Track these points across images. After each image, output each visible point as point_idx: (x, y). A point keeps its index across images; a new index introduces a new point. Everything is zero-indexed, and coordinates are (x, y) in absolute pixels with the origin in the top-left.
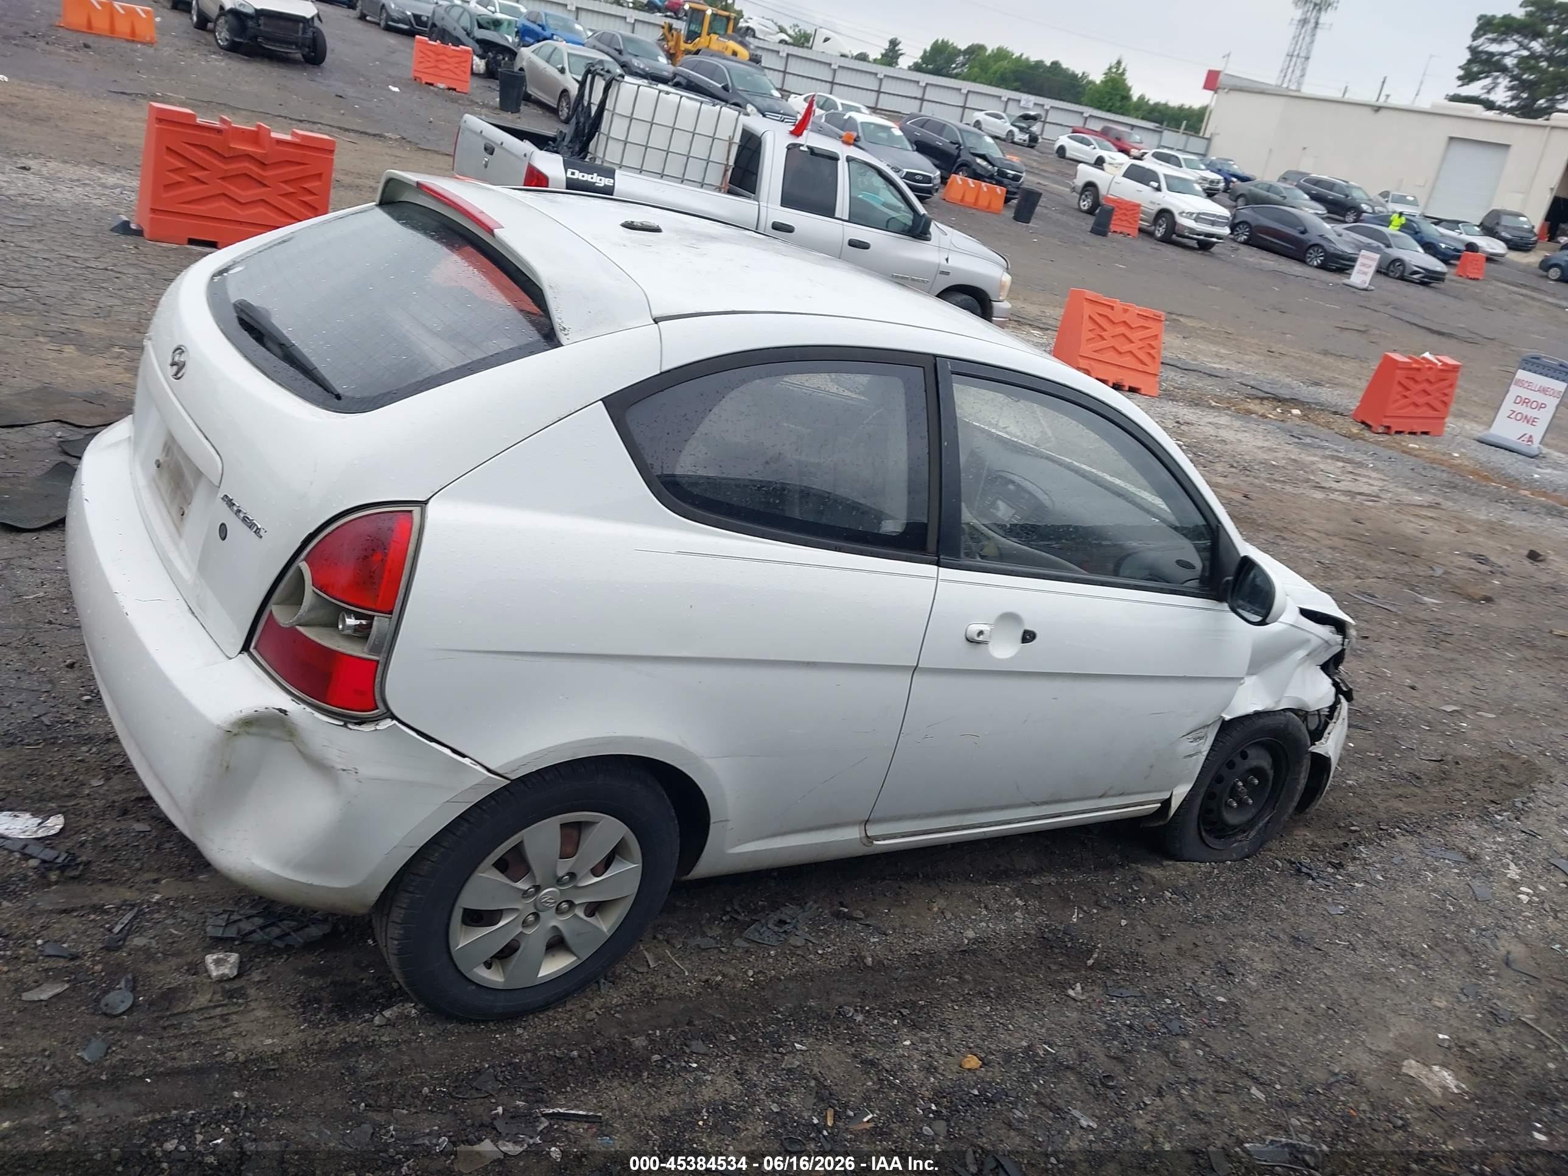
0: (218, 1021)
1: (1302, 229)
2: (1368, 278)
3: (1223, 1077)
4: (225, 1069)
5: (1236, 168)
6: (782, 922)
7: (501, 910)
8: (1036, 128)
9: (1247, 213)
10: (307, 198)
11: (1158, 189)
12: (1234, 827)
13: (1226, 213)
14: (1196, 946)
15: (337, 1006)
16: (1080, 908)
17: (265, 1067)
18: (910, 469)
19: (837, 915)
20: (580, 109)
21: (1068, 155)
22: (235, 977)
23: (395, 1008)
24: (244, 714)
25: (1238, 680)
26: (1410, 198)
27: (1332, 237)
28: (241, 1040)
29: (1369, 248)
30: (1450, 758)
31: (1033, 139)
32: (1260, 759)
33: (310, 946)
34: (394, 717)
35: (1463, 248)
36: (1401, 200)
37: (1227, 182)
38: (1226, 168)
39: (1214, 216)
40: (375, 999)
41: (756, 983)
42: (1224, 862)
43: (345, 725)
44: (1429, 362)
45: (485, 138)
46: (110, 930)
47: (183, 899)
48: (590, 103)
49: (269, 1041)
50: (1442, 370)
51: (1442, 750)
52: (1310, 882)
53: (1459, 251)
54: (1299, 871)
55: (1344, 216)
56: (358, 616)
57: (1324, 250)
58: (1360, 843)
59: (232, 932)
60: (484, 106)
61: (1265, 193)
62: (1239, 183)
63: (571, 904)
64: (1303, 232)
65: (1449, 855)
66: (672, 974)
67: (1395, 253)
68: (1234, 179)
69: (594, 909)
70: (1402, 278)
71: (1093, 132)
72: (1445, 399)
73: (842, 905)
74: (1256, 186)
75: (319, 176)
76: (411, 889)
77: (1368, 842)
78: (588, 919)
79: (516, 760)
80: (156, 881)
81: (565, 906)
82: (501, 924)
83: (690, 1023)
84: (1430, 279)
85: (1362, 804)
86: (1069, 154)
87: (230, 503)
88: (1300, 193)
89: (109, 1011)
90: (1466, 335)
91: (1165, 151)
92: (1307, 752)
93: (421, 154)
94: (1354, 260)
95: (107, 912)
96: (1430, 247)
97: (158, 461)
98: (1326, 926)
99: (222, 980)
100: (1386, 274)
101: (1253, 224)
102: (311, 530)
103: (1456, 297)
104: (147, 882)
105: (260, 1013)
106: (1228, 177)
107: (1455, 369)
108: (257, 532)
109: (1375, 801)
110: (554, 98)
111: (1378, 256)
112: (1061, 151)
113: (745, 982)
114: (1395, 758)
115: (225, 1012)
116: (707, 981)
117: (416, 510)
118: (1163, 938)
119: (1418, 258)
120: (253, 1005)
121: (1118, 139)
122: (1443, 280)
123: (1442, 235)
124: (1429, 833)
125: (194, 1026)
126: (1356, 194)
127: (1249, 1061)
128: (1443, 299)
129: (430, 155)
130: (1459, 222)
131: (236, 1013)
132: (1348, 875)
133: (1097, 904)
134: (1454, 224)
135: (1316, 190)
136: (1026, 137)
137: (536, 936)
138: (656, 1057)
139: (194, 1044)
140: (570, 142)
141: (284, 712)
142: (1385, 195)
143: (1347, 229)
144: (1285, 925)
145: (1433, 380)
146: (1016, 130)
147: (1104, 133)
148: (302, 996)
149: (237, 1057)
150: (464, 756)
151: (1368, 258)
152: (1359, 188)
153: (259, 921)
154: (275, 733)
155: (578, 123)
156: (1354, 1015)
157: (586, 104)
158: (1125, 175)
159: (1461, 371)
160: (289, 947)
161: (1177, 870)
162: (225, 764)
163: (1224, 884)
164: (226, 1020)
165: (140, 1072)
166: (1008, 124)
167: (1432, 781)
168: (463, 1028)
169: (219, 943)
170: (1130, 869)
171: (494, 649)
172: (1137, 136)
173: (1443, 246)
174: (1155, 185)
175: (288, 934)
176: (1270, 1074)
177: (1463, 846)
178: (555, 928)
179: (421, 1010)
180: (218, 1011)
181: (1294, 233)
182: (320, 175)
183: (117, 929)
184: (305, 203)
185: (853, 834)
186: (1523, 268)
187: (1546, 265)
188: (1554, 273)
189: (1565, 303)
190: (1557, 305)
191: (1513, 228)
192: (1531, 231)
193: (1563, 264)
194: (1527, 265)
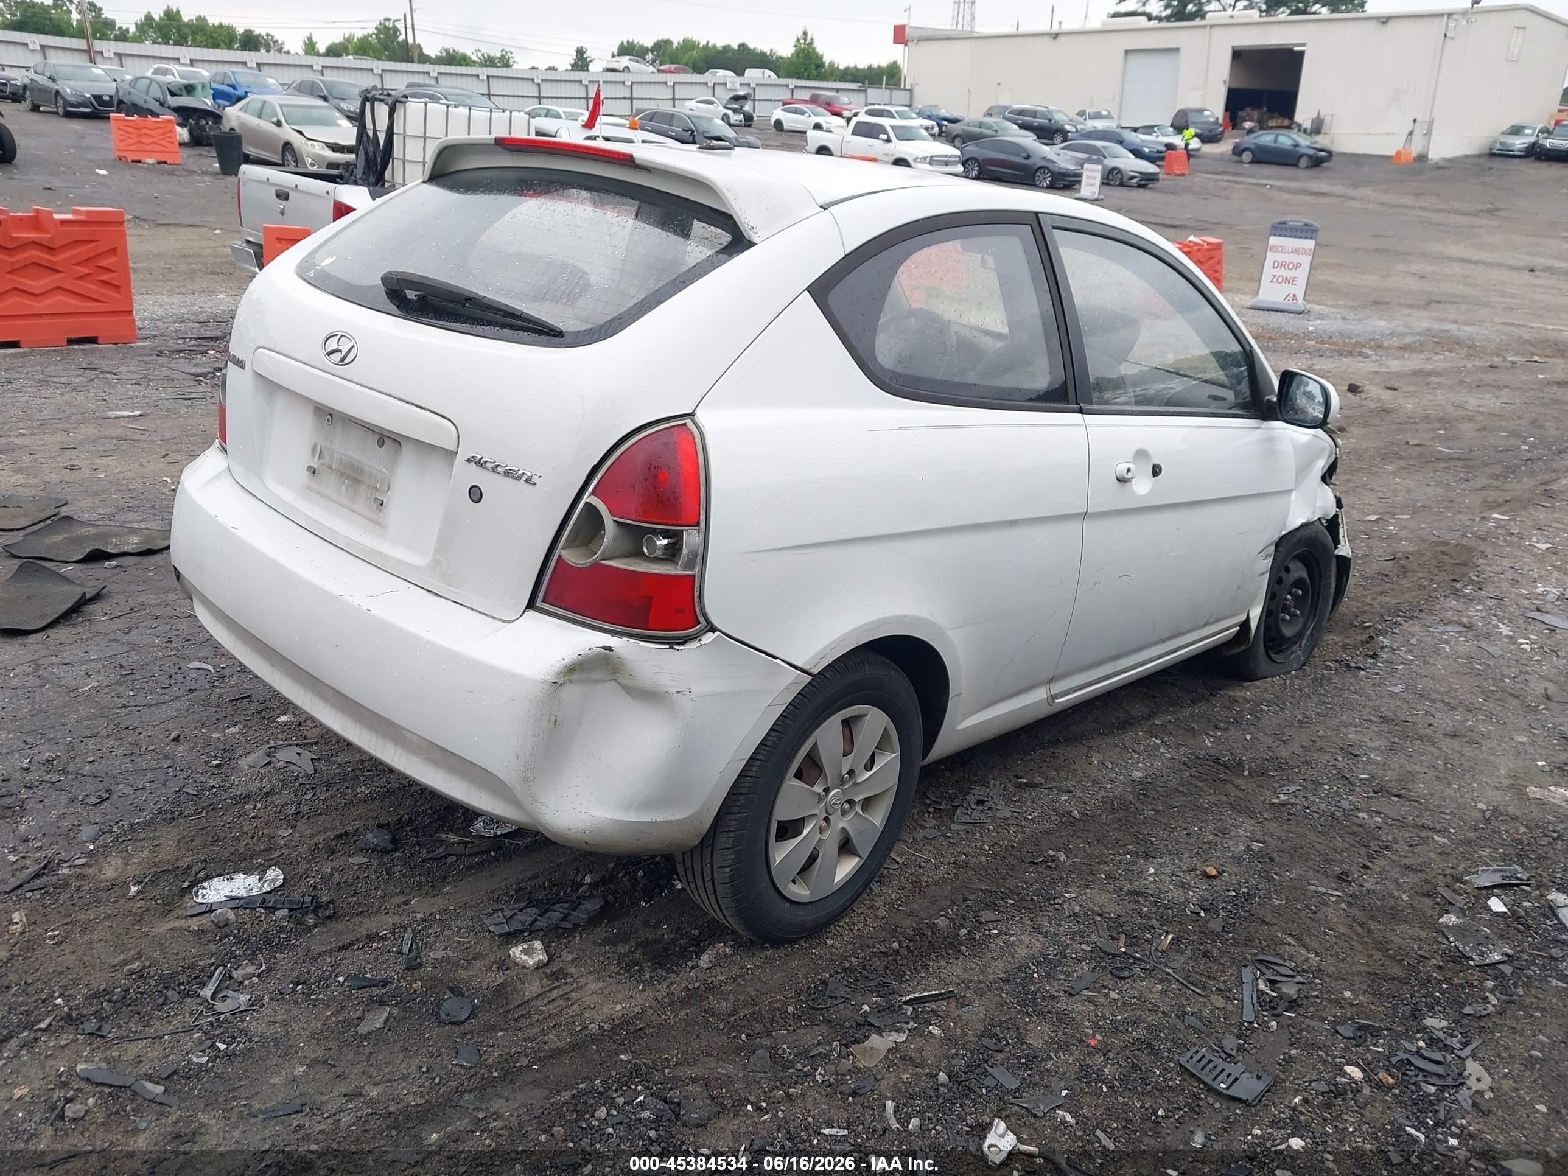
0: (561, 1002)
1: (1025, 155)
2: (1096, 189)
3: (1407, 835)
4: (595, 1039)
5: (944, 113)
6: (980, 802)
7: (804, 818)
8: (748, 107)
9: (972, 149)
10: (106, 277)
11: (889, 141)
12: (1290, 639)
13: (957, 152)
14: (1314, 742)
15: (656, 963)
16: (1207, 734)
17: (632, 1029)
18: (1044, 323)
19: (1020, 786)
20: (365, 139)
21: (785, 127)
22: (549, 961)
23: (708, 951)
24: (567, 661)
25: (1291, 491)
26: (1105, 113)
27: (1053, 157)
28: (593, 1012)
29: (1089, 161)
30: (1399, 555)
31: (749, 118)
32: (1299, 571)
33: (594, 921)
34: (713, 629)
35: (1164, 149)
36: (1097, 116)
37: (940, 126)
38: (934, 113)
39: (946, 156)
40: (685, 950)
41: (996, 855)
42: (1289, 673)
43: (671, 648)
44: (1196, 244)
45: (273, 184)
46: (400, 953)
47: (446, 911)
48: (375, 131)
49: (619, 1007)
50: (1208, 250)
51: (1389, 550)
52: (1363, 673)
53: (1161, 152)
54: (1348, 666)
55: (1052, 139)
56: (665, 534)
57: (1050, 171)
58: (1378, 635)
59: (516, 925)
60: (204, 173)
61: (977, 130)
62: (950, 125)
63: (850, 802)
64: (1028, 158)
65: (1449, 628)
66: (923, 864)
67: (1111, 163)
68: (945, 123)
69: (867, 803)
70: (1121, 185)
71: (805, 102)
72: (1216, 275)
73: (1017, 777)
74: (968, 125)
75: (114, 251)
76: (736, 810)
77: (1384, 633)
78: (866, 816)
79: (816, 654)
80: (405, 903)
81: (847, 806)
82: (805, 832)
83: (965, 899)
84: (1146, 181)
85: (1359, 604)
86: (787, 126)
87: (481, 464)
88: (1008, 124)
89: (453, 1020)
90: (1195, 224)
91: (876, 107)
92: (1334, 555)
93: (163, 229)
94: (1080, 175)
95: (383, 938)
96: (1137, 153)
97: (309, 468)
98: (1399, 703)
99: (540, 966)
100: (1108, 184)
101: (980, 159)
102: (595, 463)
103: (1173, 193)
104: (399, 905)
105: (592, 986)
106: (940, 120)
107: (1218, 246)
108: (529, 481)
109: (1368, 601)
110: (276, 153)
111: (1100, 167)
112: (778, 124)
113: (986, 856)
114: (1359, 565)
115: (562, 993)
116: (955, 863)
117: (689, 422)
118: (1285, 742)
119: (1130, 164)
120: (583, 981)
121: (829, 104)
122: (1157, 180)
123: (1143, 141)
124: (1423, 615)
125: (542, 1012)
126: (1059, 117)
127: (1418, 816)
128: (1162, 198)
129: (173, 229)
130: (1153, 127)
131: (572, 991)
132: (1386, 661)
133: (1216, 727)
134: (1149, 129)
135: (1022, 119)
136: (741, 117)
137: (831, 839)
138: (963, 932)
139: (554, 1027)
140: (364, 173)
141: (610, 649)
142: (1082, 114)
143: (1063, 148)
144: (1368, 710)
145: (1202, 260)
146: (730, 112)
147: (814, 100)
148: (619, 963)
149: (601, 1028)
150: (775, 658)
151: (1092, 170)
152: (1059, 111)
153: (532, 911)
154: (596, 675)
155: (367, 154)
156: (1466, 764)
157: (371, 133)
158: (853, 134)
159: (1225, 248)
160: (576, 926)
161: (1258, 688)
162: (553, 719)
163: (1301, 690)
164: (568, 999)
165: (525, 1061)
166: (721, 108)
167: (1398, 576)
168: (782, 952)
169: (511, 937)
170: (1221, 696)
171: (786, 545)
172: (844, 99)
173: (1147, 150)
174: (885, 137)
175: (569, 914)
176: (1439, 822)
177: (1455, 618)
178: (843, 829)
179: (732, 946)
180: (555, 994)
181: (1020, 160)
182: (115, 249)
183: (406, 950)
184: (103, 282)
185: (1040, 695)
186: (1220, 158)
187: (1238, 151)
188: (1247, 156)
189: (1264, 182)
190: (1258, 185)
191: (1201, 123)
192: (1216, 122)
193: (1252, 147)
194: (1222, 154)
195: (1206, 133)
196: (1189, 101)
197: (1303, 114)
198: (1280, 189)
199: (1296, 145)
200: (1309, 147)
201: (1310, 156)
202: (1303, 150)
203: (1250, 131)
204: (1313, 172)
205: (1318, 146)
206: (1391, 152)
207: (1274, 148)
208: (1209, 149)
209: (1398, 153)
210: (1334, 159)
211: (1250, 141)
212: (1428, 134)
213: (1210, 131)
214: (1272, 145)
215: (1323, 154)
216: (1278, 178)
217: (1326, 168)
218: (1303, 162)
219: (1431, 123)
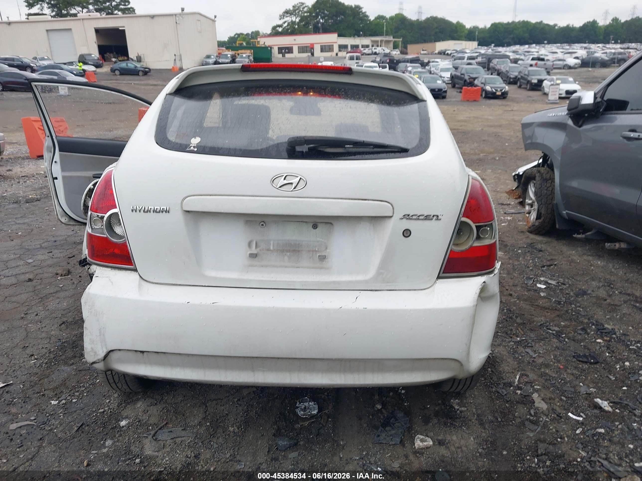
2: (67, 91)
15: (450, 419)
17: (489, 442)
23: (453, 405)
24: (478, 293)
26: (46, 58)
28: (471, 446)
36: (43, 59)
40: (448, 409)
47: (360, 450)
49: (472, 439)
55: (25, 69)
59: (397, 436)
80: (341, 458)
88: (3, 65)
96: (74, 74)
99: (433, 443)
105: (454, 438)
120: (449, 439)
123: (73, 68)
126: (25, 60)
131: (454, 444)
134: (70, 64)
141: (485, 282)
142: (35, 59)
148: (444, 426)
149: (483, 449)
152: (24, 58)
153: (389, 429)
164: (459, 448)
169: (403, 442)
179: (456, 399)
180: (453, 449)
186: (106, 74)
187: (113, 71)
188: (117, 72)
189: (130, 82)
190: (128, 83)
191: (92, 60)
192: (98, 59)
193: (119, 68)
194: (106, 72)
195: (95, 64)
196: (84, 51)
197: (132, 54)
198: (138, 84)
199: (136, 67)
200: (141, 67)
201: (143, 71)
202: (139, 69)
203: (115, 62)
204: (145, 77)
205: (144, 67)
206: (170, 67)
207: (127, 69)
208: (99, 70)
209: (173, 67)
210: (151, 71)
211: (116, 66)
212: (181, 60)
213: (97, 63)
214: (126, 67)
215: (147, 70)
216: (135, 80)
217: (150, 75)
218: (141, 73)
219: (181, 56)
